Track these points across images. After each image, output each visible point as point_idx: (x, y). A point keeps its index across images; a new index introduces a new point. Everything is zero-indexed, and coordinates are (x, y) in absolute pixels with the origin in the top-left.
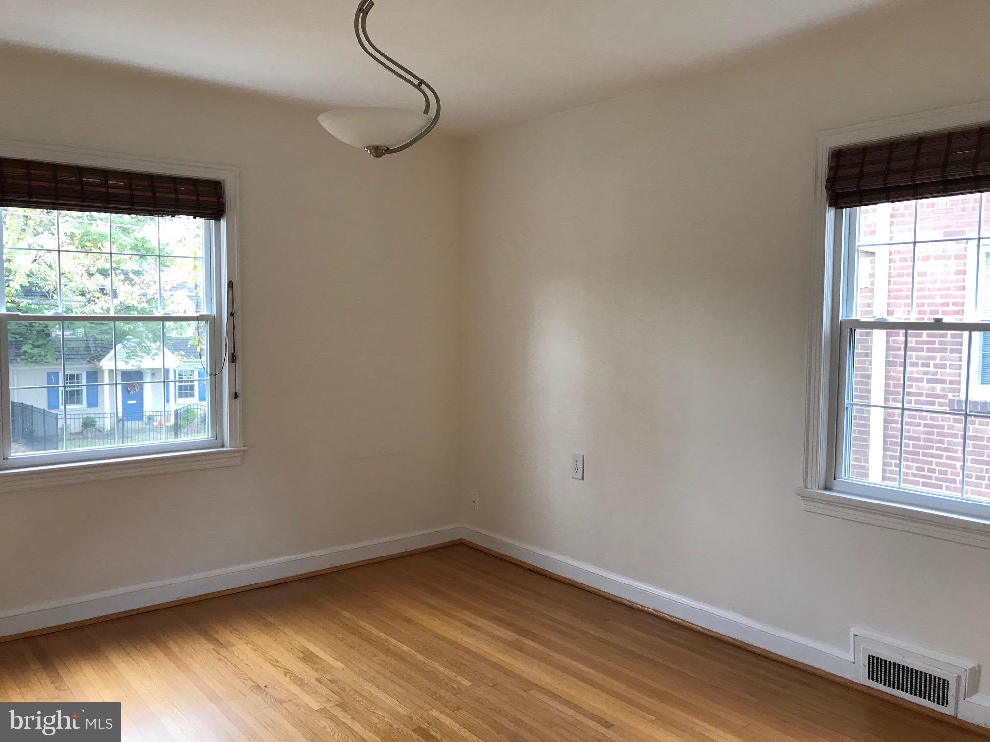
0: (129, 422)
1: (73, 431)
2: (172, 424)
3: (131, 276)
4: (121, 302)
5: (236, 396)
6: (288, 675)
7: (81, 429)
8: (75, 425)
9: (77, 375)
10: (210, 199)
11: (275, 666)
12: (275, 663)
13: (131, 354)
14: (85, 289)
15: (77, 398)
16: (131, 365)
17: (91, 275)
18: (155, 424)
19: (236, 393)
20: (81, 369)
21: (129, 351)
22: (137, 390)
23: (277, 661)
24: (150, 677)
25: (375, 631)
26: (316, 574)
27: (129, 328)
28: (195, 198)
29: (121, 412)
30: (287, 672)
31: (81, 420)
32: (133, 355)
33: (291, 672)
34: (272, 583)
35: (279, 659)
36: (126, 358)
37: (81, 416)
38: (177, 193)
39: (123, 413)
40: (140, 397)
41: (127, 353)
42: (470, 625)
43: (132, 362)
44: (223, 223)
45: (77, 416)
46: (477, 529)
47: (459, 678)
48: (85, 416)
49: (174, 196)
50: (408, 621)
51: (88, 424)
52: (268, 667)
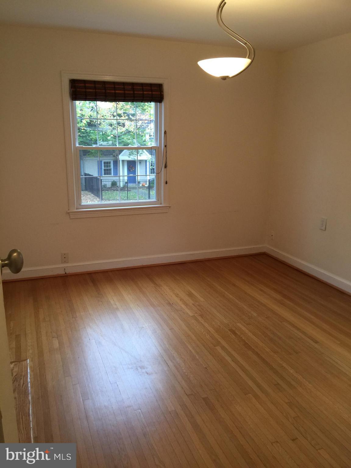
0: (130, 184)
1: (108, 187)
2: (148, 186)
3: (131, 116)
4: (127, 129)
5: (166, 183)
6: (182, 301)
7: (111, 186)
8: (109, 185)
9: (109, 162)
10: (157, 93)
11: (177, 297)
12: (177, 295)
13: (131, 153)
14: (112, 123)
15: (110, 172)
16: (132, 158)
17: (114, 116)
18: (141, 185)
19: (166, 181)
20: (110, 159)
21: (130, 152)
22: (133, 170)
23: (178, 295)
24: (130, 294)
25: (219, 287)
26: (197, 261)
27: (130, 142)
28: (151, 93)
29: (127, 179)
30: (181, 300)
31: (111, 182)
32: (132, 154)
33: (183, 300)
34: (179, 263)
35: (179, 294)
36: (129, 155)
37: (111, 181)
38: (143, 91)
39: (127, 180)
40: (134, 172)
41: (130, 153)
42: (261, 290)
43: (131, 157)
44: (163, 104)
45: (109, 181)
46: (273, 248)
47: (252, 312)
48: (112, 181)
49: (142, 92)
50: (234, 285)
51: (114, 184)
52: (174, 296)
